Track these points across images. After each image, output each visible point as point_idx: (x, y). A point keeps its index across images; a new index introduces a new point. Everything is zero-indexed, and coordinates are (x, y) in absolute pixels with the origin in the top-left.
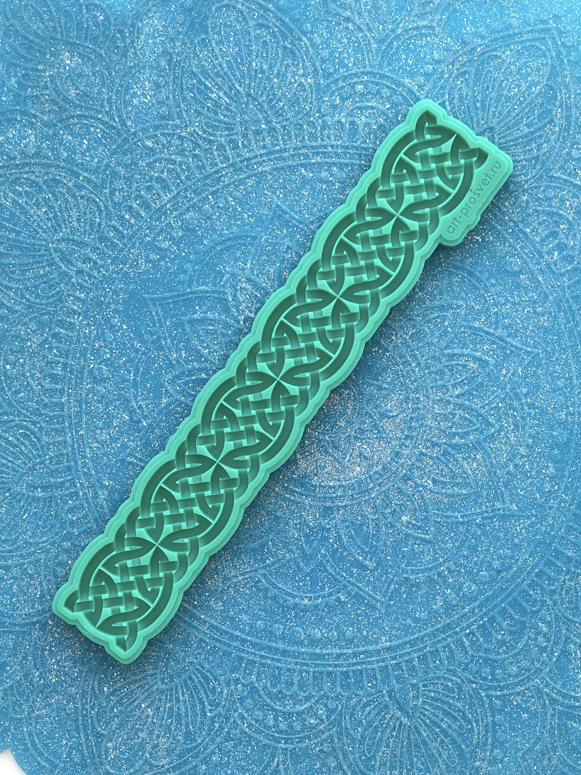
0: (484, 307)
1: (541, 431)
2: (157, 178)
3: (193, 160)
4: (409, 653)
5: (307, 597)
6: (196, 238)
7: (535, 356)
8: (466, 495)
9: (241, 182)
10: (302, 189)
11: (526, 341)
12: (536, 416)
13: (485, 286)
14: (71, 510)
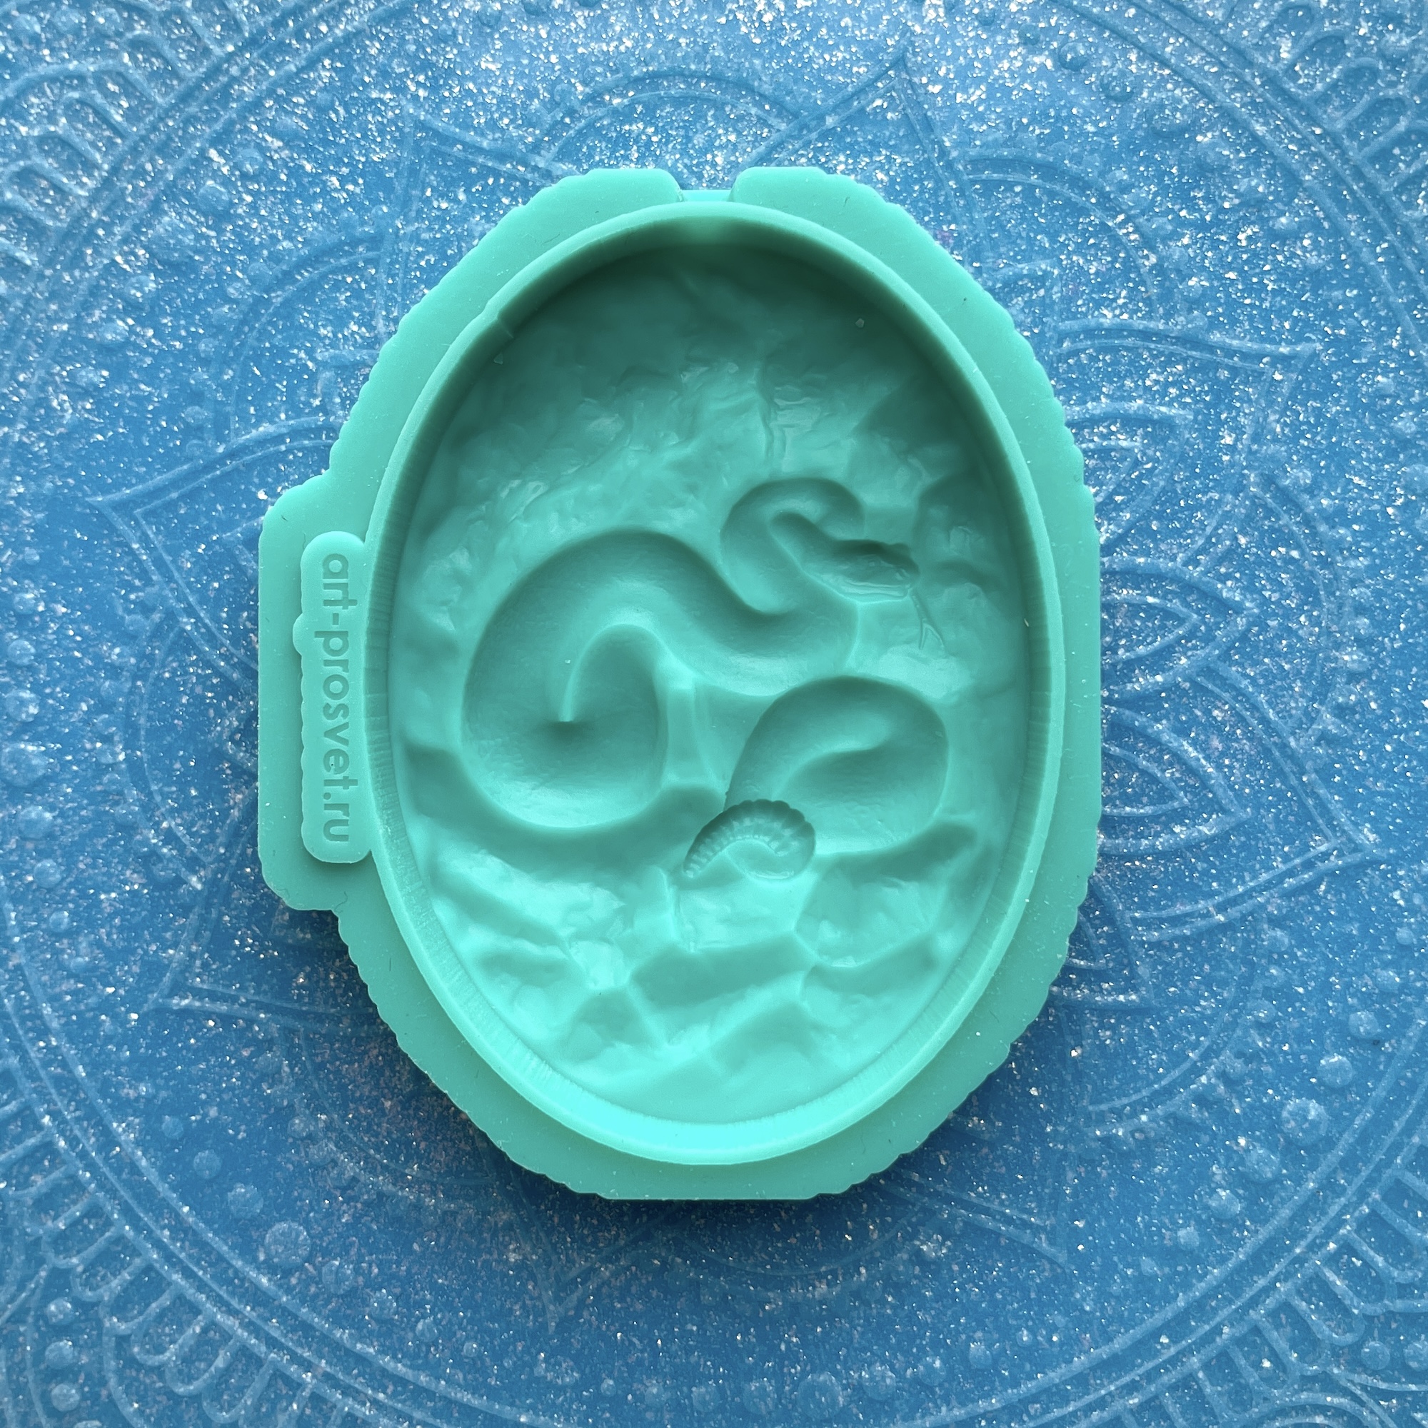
0: (1115, 260)
1: (1389, 584)
2: (41, 140)
3: (133, 58)
4: (1174, 1361)
5: (820, 1277)
6: (200, 287)
7: (1306, 367)
8: (1214, 838)
9: (294, 83)
10: (479, 57)
11: (1268, 329)
12: (1357, 544)
13: (1104, 197)
14: (47, 1204)
